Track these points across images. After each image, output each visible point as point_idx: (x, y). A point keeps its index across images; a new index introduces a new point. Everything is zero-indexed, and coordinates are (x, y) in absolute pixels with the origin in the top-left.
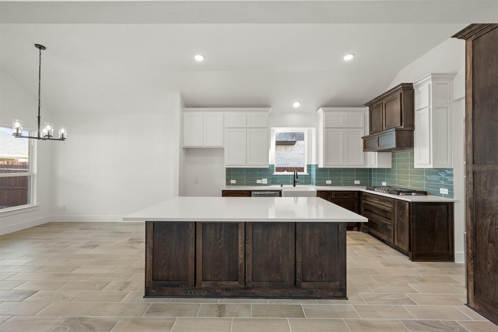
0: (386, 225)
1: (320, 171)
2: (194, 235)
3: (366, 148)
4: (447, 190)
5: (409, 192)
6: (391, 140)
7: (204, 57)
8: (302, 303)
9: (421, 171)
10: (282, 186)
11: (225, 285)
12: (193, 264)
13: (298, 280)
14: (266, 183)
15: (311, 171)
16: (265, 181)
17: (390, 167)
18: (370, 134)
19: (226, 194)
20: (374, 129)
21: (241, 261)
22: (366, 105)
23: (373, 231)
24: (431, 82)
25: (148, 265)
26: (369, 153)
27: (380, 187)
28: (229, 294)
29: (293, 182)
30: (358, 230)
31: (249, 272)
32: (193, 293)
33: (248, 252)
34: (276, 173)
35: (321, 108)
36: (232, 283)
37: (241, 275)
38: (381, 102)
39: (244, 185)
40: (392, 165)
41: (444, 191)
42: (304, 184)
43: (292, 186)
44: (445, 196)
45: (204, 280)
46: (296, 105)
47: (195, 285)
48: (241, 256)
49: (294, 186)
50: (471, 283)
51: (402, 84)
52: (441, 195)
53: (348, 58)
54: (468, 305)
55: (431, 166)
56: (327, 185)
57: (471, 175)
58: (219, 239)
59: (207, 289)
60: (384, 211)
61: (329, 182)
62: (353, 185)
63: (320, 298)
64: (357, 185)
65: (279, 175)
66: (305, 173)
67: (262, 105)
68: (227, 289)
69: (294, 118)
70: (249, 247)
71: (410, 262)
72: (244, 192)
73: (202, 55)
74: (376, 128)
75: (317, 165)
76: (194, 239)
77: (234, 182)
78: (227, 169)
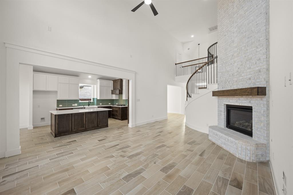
0: (117, 114)
1: (98, 100)
3: (112, 93)
5: (122, 105)
6: (118, 92)
9: (124, 100)
10: (84, 106)
13: (98, 125)
15: (94, 100)
16: (76, 105)
17: (118, 99)
18: (113, 89)
19: (57, 109)
20: (114, 88)
21: (85, 123)
22: (113, 80)
23: (114, 117)
25: (56, 129)
26: (113, 95)
27: (116, 105)
28: (81, 131)
30: (110, 118)
31: (87, 125)
32: (71, 133)
34: (80, 101)
35: (99, 79)
36: (82, 128)
37: (85, 126)
38: (116, 81)
39: (66, 107)
42: (92, 105)
45: (74, 129)
46: (90, 77)
47: (72, 131)
48: (85, 121)
49: (89, 106)
55: (125, 99)
56: (100, 105)
59: (75, 132)
60: (116, 111)
61: (101, 104)
62: (109, 105)
64: (110, 105)
65: (82, 102)
66: (92, 101)
68: (81, 130)
69: (89, 81)
70: (87, 119)
71: (121, 121)
72: (69, 109)
74: (115, 88)
75: (97, 98)
77: (61, 106)
78: (57, 100)
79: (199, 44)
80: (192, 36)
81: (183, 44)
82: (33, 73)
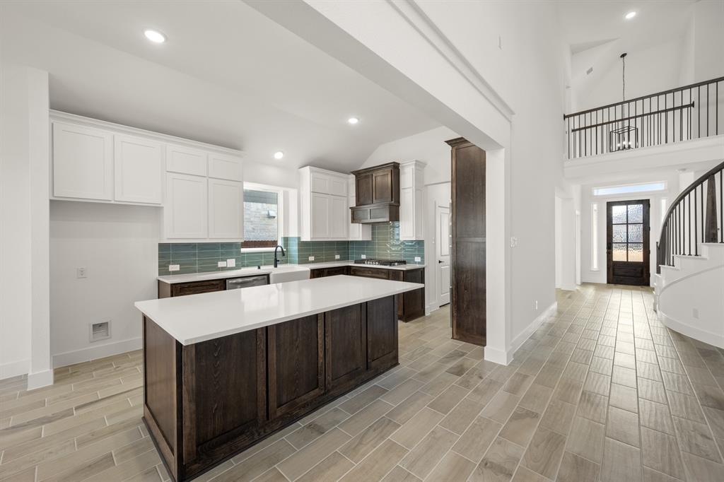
1: (303, 244)
2: (265, 345)
3: (354, 219)
4: (420, 258)
7: (166, 38)
8: (376, 382)
9: (405, 242)
10: (259, 268)
11: (304, 400)
12: (265, 388)
13: (369, 361)
14: (234, 266)
15: (287, 246)
16: (231, 262)
17: (370, 239)
18: (356, 204)
20: (360, 200)
21: (321, 361)
22: (353, 173)
24: (414, 167)
26: (355, 225)
29: (273, 262)
31: (329, 372)
32: (262, 433)
33: (327, 347)
35: (308, 167)
36: (312, 393)
37: (321, 378)
38: (371, 173)
39: (196, 272)
40: (372, 238)
41: (418, 259)
43: (272, 267)
44: (419, 263)
45: (280, 405)
46: (279, 156)
47: (268, 419)
48: (321, 354)
49: (276, 266)
50: (455, 322)
51: (394, 163)
52: (416, 263)
53: (353, 121)
54: (453, 338)
56: (310, 263)
57: (455, 245)
58: (296, 340)
59: (281, 418)
61: (312, 258)
62: (335, 260)
63: (383, 372)
64: (338, 260)
65: (247, 253)
67: (230, 144)
69: (272, 173)
70: (329, 341)
71: (404, 323)
72: (214, 282)
73: (162, 34)
74: (362, 197)
75: (299, 238)
76: (265, 351)
77: (176, 268)
78: (160, 245)
79: (623, 56)
80: (631, 15)
81: (575, 51)
82: (50, 116)
